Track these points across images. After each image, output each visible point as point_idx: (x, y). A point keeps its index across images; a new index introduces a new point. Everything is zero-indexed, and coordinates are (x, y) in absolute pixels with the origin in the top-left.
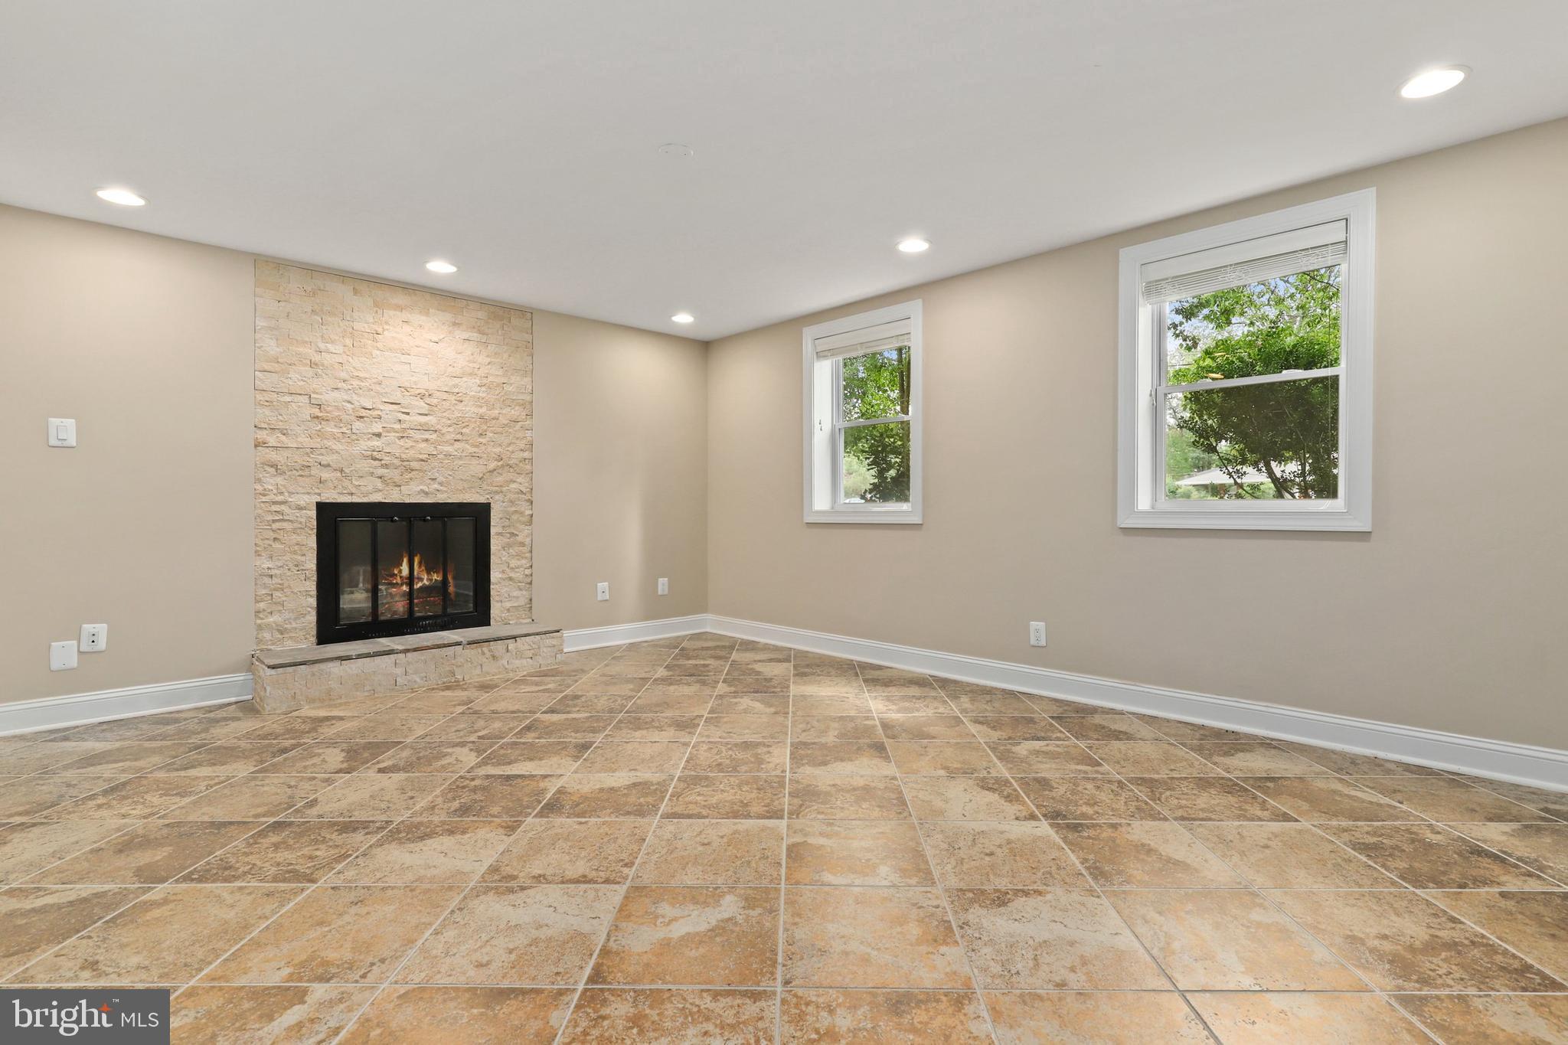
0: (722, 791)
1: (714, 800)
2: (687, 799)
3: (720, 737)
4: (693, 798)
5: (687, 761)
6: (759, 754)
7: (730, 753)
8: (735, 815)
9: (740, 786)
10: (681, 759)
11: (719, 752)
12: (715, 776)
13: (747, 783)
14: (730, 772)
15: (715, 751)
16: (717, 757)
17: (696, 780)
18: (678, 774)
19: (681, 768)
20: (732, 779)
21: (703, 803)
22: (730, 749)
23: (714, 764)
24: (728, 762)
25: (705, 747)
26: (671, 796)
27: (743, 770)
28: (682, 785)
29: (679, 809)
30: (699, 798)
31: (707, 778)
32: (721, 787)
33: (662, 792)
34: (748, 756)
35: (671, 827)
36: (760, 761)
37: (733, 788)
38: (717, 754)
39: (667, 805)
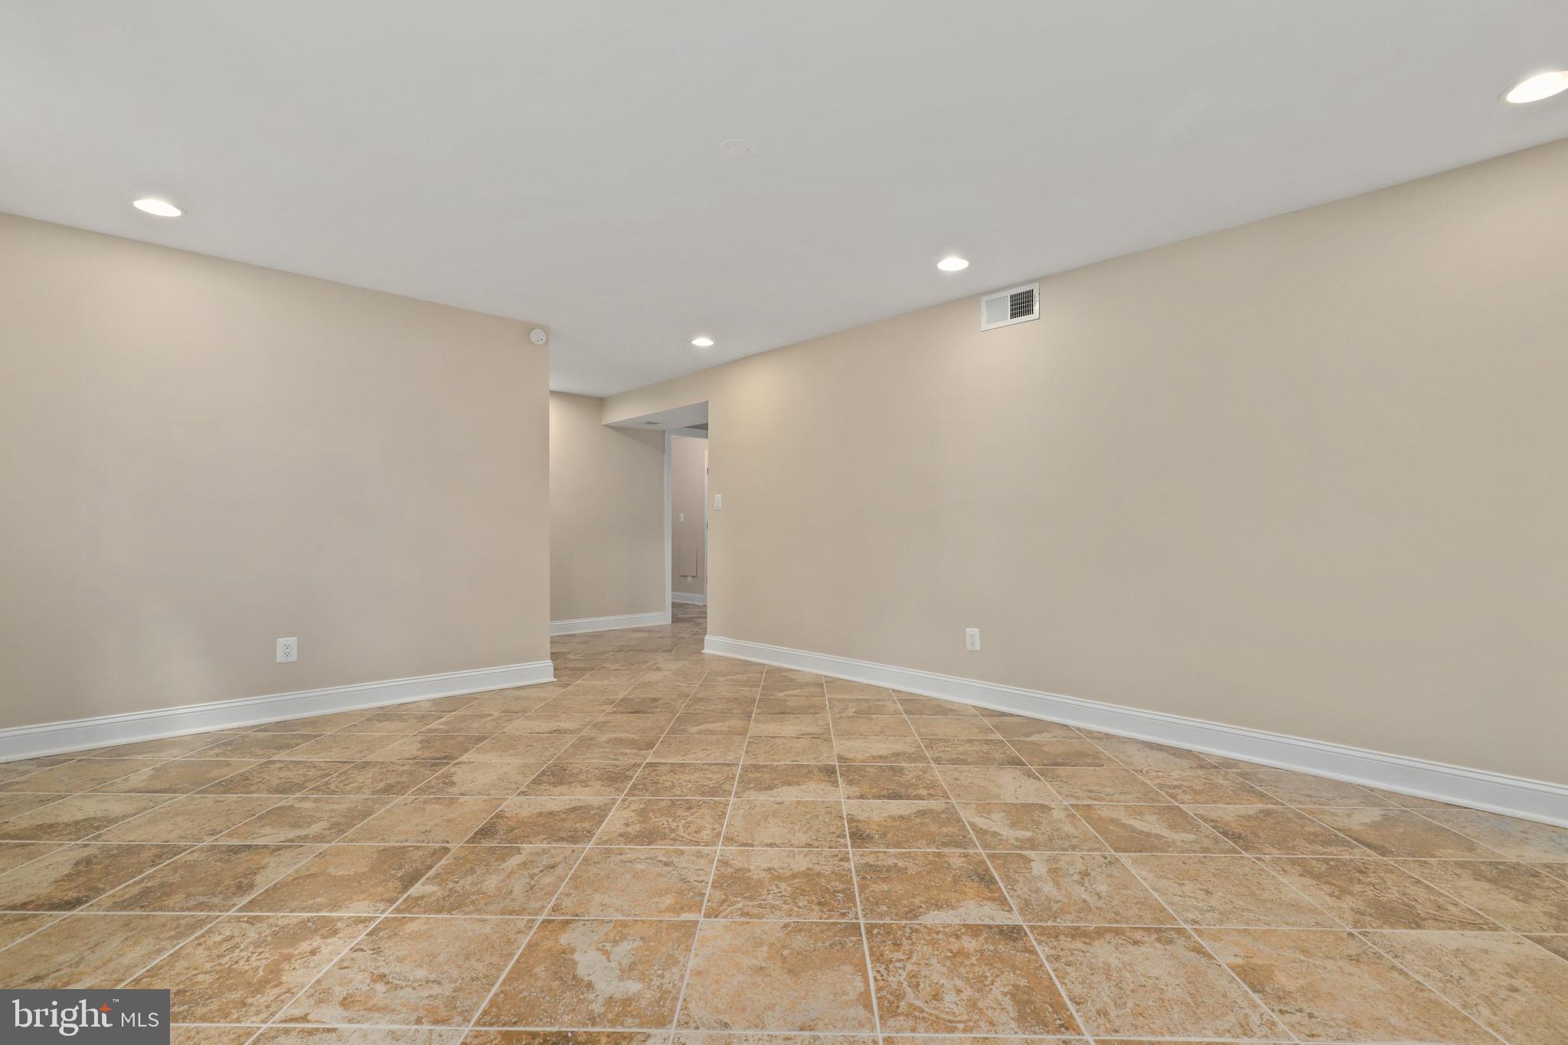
0: (690, 782)
1: (697, 774)
2: (721, 775)
3: (682, 853)
4: (715, 777)
5: (725, 814)
6: (640, 822)
7: (674, 825)
8: (682, 765)
9: (673, 786)
10: (732, 817)
11: (687, 826)
12: (695, 796)
13: (665, 789)
14: (678, 800)
15: (693, 828)
16: (690, 819)
17: (713, 792)
18: (732, 799)
19: (730, 805)
20: (679, 792)
21: (707, 772)
22: (673, 831)
23: (694, 810)
24: (679, 812)
25: (705, 834)
26: (735, 778)
27: (666, 802)
28: (726, 787)
29: (726, 768)
30: (710, 776)
31: (703, 794)
32: (690, 785)
33: (743, 781)
34: (654, 819)
35: (730, 758)
36: (643, 814)
37: (680, 784)
38: (690, 823)
39: (736, 771)
